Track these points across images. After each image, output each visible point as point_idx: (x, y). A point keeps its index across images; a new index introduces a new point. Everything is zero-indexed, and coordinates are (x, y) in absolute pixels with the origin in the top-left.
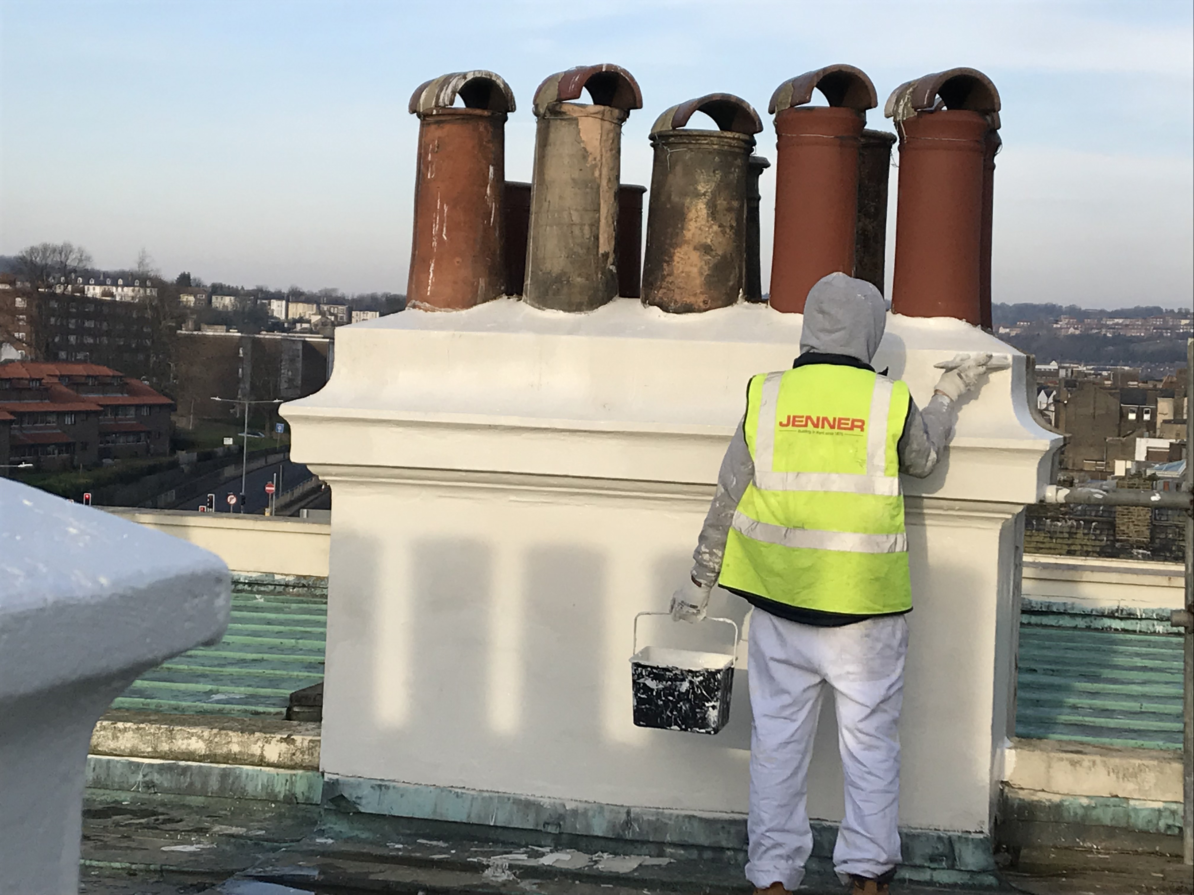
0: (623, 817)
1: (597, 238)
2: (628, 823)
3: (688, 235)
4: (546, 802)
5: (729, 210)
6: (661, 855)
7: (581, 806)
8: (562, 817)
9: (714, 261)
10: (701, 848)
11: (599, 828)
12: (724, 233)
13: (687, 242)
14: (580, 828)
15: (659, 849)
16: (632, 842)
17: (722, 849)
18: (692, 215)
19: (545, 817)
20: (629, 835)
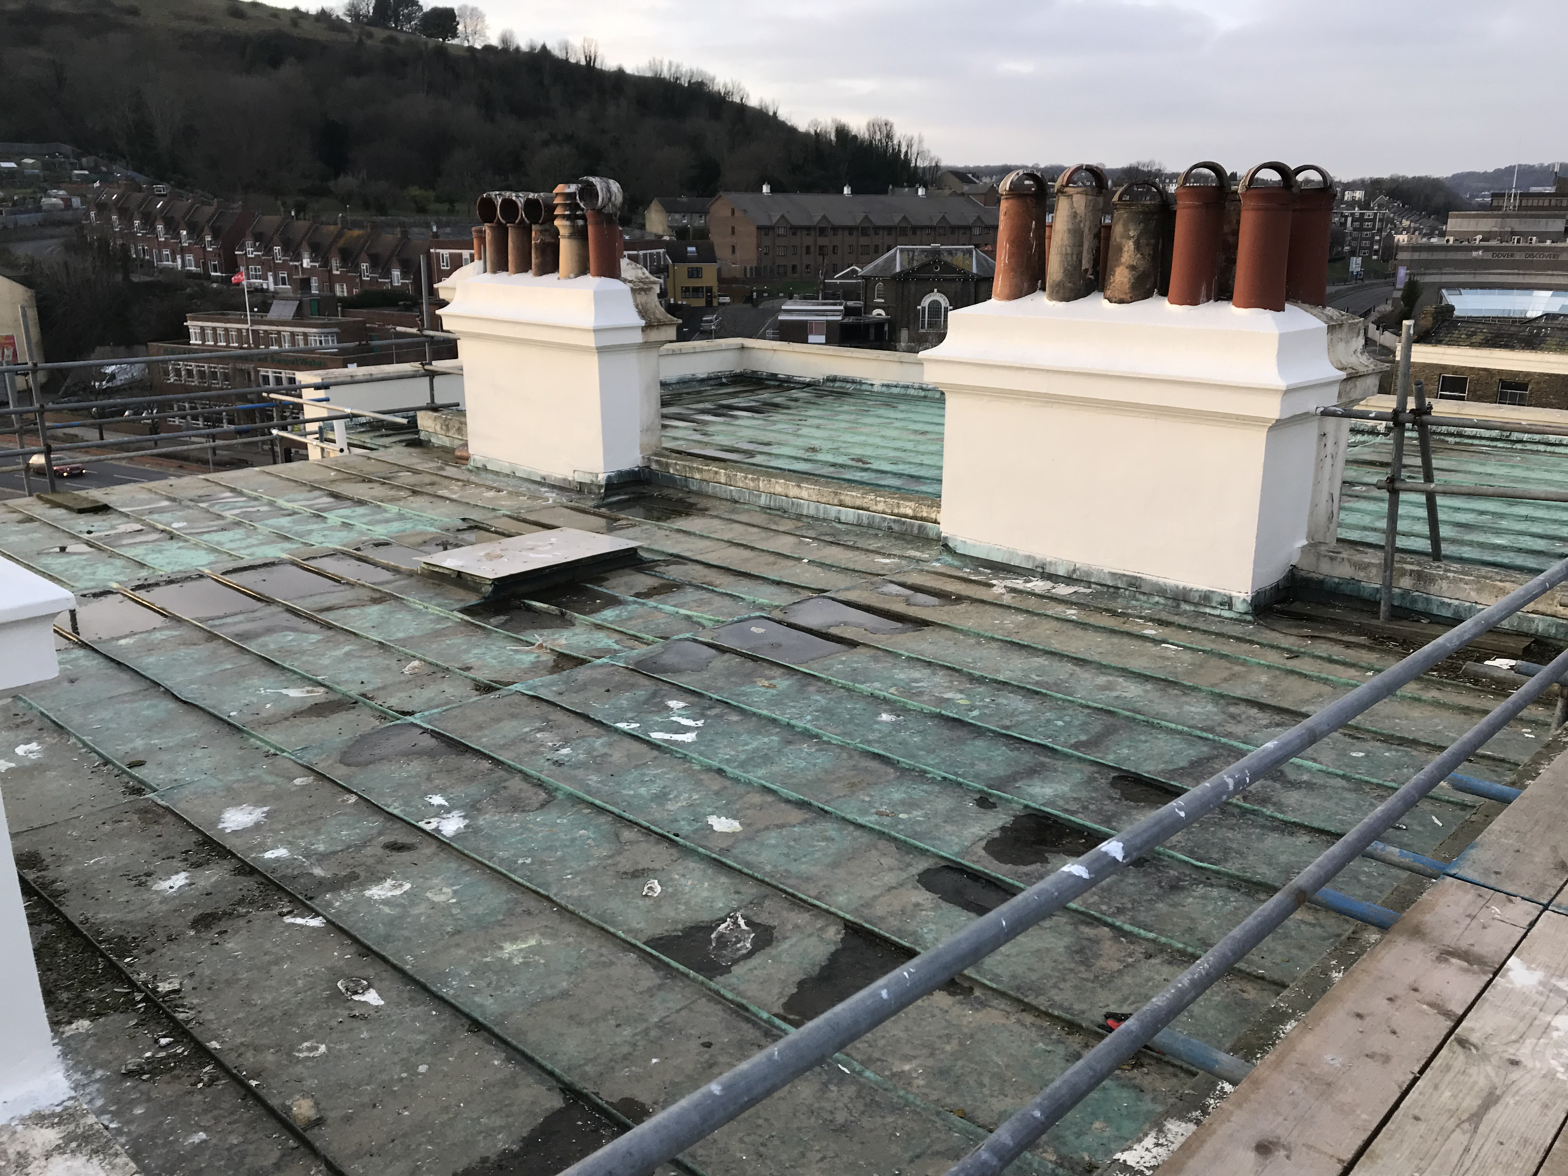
0: (1072, 568)
1: (1081, 261)
2: (1074, 571)
3: (1123, 260)
4: (1038, 557)
5: (1147, 245)
6: (1089, 587)
7: (1054, 560)
8: (1045, 564)
9: (1136, 275)
10: (1108, 586)
11: (1061, 572)
12: (1144, 258)
13: (1122, 264)
14: (1052, 571)
15: (1089, 584)
16: (1076, 580)
17: (1119, 588)
18: (1126, 249)
19: (1037, 563)
20: (1075, 576)
